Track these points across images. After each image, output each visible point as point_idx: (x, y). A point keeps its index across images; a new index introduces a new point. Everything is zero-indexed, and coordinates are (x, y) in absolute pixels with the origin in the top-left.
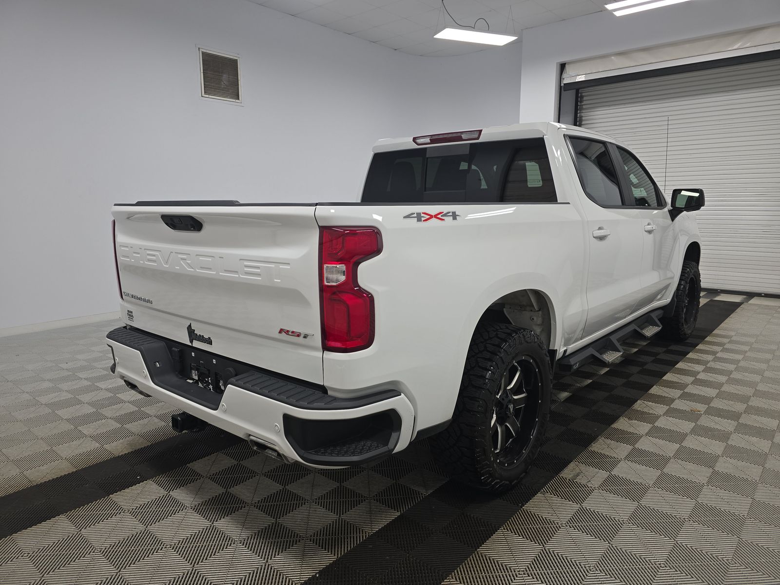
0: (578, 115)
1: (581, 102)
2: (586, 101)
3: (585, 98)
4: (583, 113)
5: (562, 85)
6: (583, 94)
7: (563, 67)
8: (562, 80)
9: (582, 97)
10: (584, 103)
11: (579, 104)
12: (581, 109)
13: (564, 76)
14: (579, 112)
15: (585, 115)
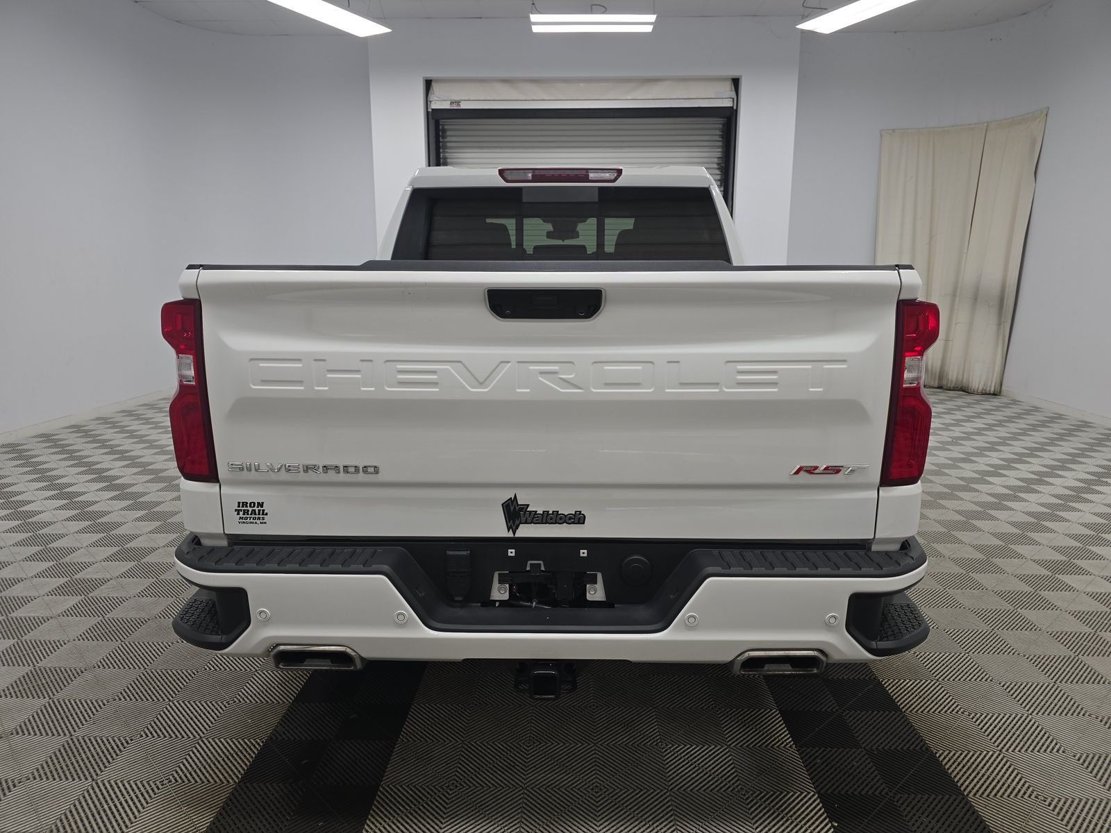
0: (441, 155)
1: (444, 137)
2: (451, 138)
3: (448, 133)
4: (447, 152)
5: (430, 110)
6: (446, 127)
7: (428, 84)
8: (429, 103)
9: (444, 131)
10: (448, 139)
11: (441, 140)
12: (445, 147)
13: (431, 97)
14: (441, 151)
15: (450, 155)
